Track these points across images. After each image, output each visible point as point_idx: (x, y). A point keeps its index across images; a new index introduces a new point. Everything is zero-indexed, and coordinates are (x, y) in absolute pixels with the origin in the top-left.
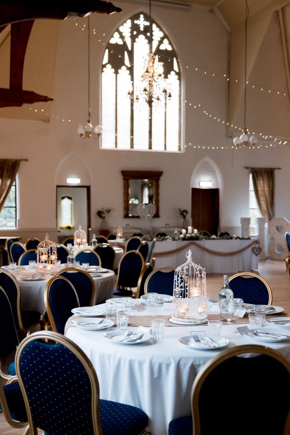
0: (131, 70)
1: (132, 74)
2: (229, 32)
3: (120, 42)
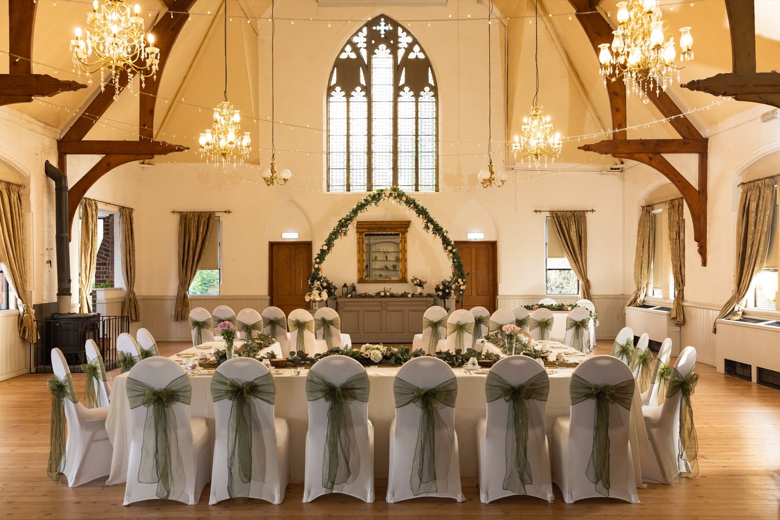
0: (367, 89)
1: (368, 95)
2: (506, 25)
3: (353, 56)
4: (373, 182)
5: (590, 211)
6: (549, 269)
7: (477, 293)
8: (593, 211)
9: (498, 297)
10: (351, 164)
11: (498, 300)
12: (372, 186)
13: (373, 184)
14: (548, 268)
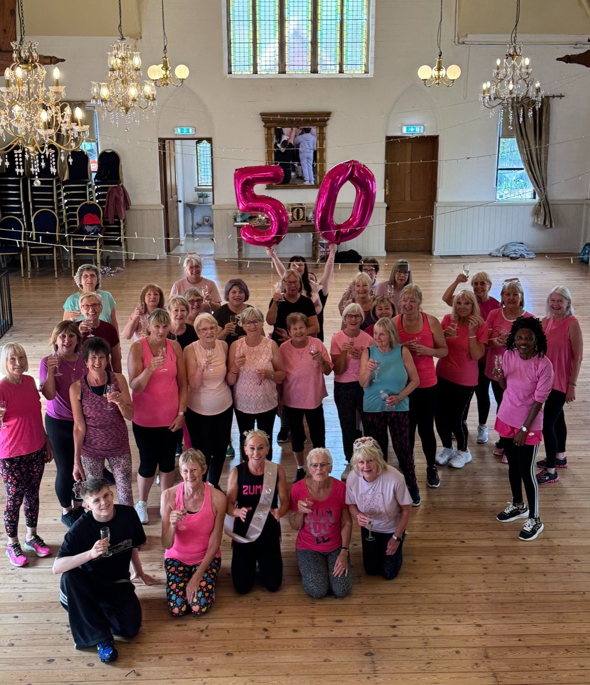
4: (287, 61)
5: (558, 96)
6: (501, 169)
7: (411, 198)
8: (561, 96)
9: (437, 205)
10: (258, 37)
11: (436, 208)
12: (285, 65)
13: (287, 64)
14: (499, 168)
